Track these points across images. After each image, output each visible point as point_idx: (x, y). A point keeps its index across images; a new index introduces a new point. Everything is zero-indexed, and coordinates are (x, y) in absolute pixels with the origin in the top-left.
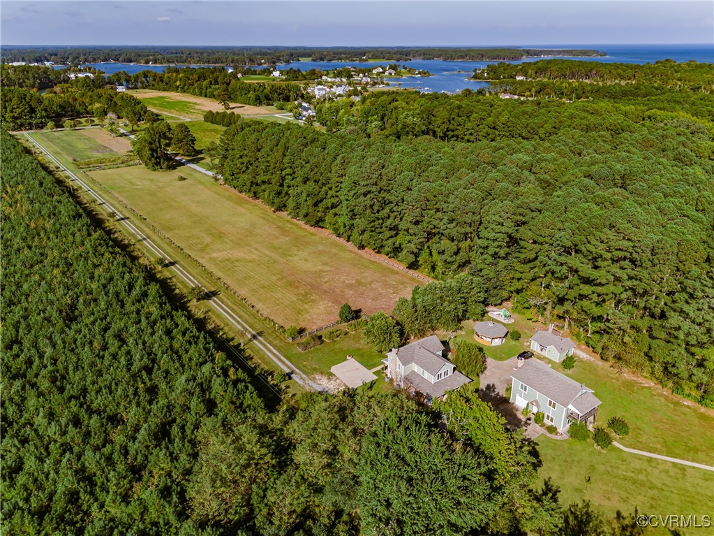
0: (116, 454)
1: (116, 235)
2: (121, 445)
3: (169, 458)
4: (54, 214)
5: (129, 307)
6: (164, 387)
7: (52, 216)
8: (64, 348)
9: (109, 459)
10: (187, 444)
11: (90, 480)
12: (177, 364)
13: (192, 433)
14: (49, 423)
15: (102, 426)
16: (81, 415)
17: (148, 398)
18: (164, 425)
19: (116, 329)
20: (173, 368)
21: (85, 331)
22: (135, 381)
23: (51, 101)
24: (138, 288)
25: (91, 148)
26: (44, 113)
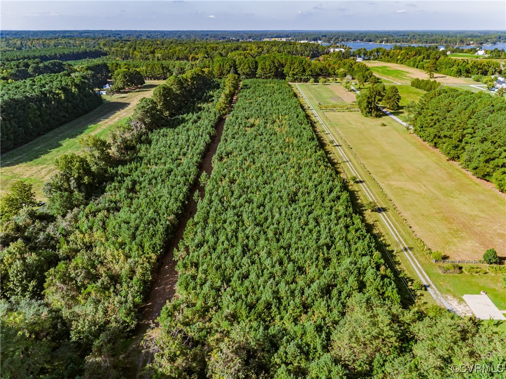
0: (297, 291)
1: (331, 155)
2: (301, 287)
3: (327, 308)
4: (300, 136)
5: (327, 203)
6: (335, 261)
7: (298, 137)
8: (285, 216)
9: (293, 292)
10: (340, 304)
11: (279, 299)
12: (347, 250)
13: (345, 299)
14: (267, 258)
15: (294, 271)
16: (284, 259)
17: (323, 264)
18: (329, 286)
19: (316, 215)
20: (343, 251)
21: (298, 210)
22: (319, 251)
23: (316, 65)
24: (335, 192)
25: (331, 97)
26: (310, 73)
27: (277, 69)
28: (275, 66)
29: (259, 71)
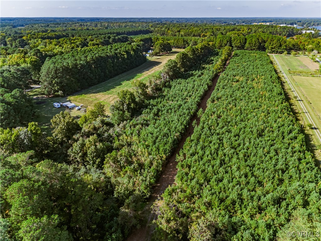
0: (255, 197)
1: (293, 107)
2: (258, 195)
3: (276, 214)
4: (271, 91)
5: (286, 140)
6: (287, 182)
7: (270, 91)
8: (253, 145)
9: (252, 197)
10: (286, 213)
11: (242, 200)
12: (297, 176)
13: (291, 210)
14: (237, 171)
15: (255, 183)
16: (249, 174)
17: (278, 183)
18: (280, 198)
19: (276, 147)
20: (295, 176)
21: (264, 142)
22: (275, 172)
23: (290, 42)
24: (293, 134)
25: (299, 66)
26: (285, 47)
27: (260, 44)
28: (259, 42)
29: (247, 45)
